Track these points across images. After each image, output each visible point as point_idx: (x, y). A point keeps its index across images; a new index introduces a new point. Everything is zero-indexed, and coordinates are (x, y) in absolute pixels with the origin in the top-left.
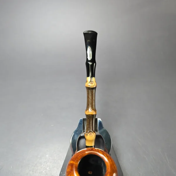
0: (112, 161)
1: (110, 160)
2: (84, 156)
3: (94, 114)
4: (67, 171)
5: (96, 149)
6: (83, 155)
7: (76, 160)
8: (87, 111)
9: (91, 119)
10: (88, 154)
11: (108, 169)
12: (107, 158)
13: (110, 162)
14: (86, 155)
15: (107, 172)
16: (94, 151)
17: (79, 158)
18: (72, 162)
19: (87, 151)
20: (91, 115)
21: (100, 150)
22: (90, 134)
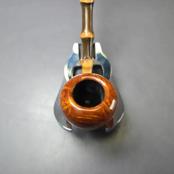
0: (111, 86)
1: (109, 85)
2: (80, 82)
3: (91, 37)
4: (60, 97)
5: (93, 75)
6: (78, 80)
7: (71, 86)
8: (83, 33)
9: (88, 43)
10: (83, 79)
11: (107, 94)
12: (106, 82)
13: (109, 87)
14: (82, 80)
15: (106, 97)
16: (91, 76)
17: (74, 84)
18: (66, 88)
19: (83, 76)
20: (87, 39)
21: (98, 76)
22: (86, 61)
